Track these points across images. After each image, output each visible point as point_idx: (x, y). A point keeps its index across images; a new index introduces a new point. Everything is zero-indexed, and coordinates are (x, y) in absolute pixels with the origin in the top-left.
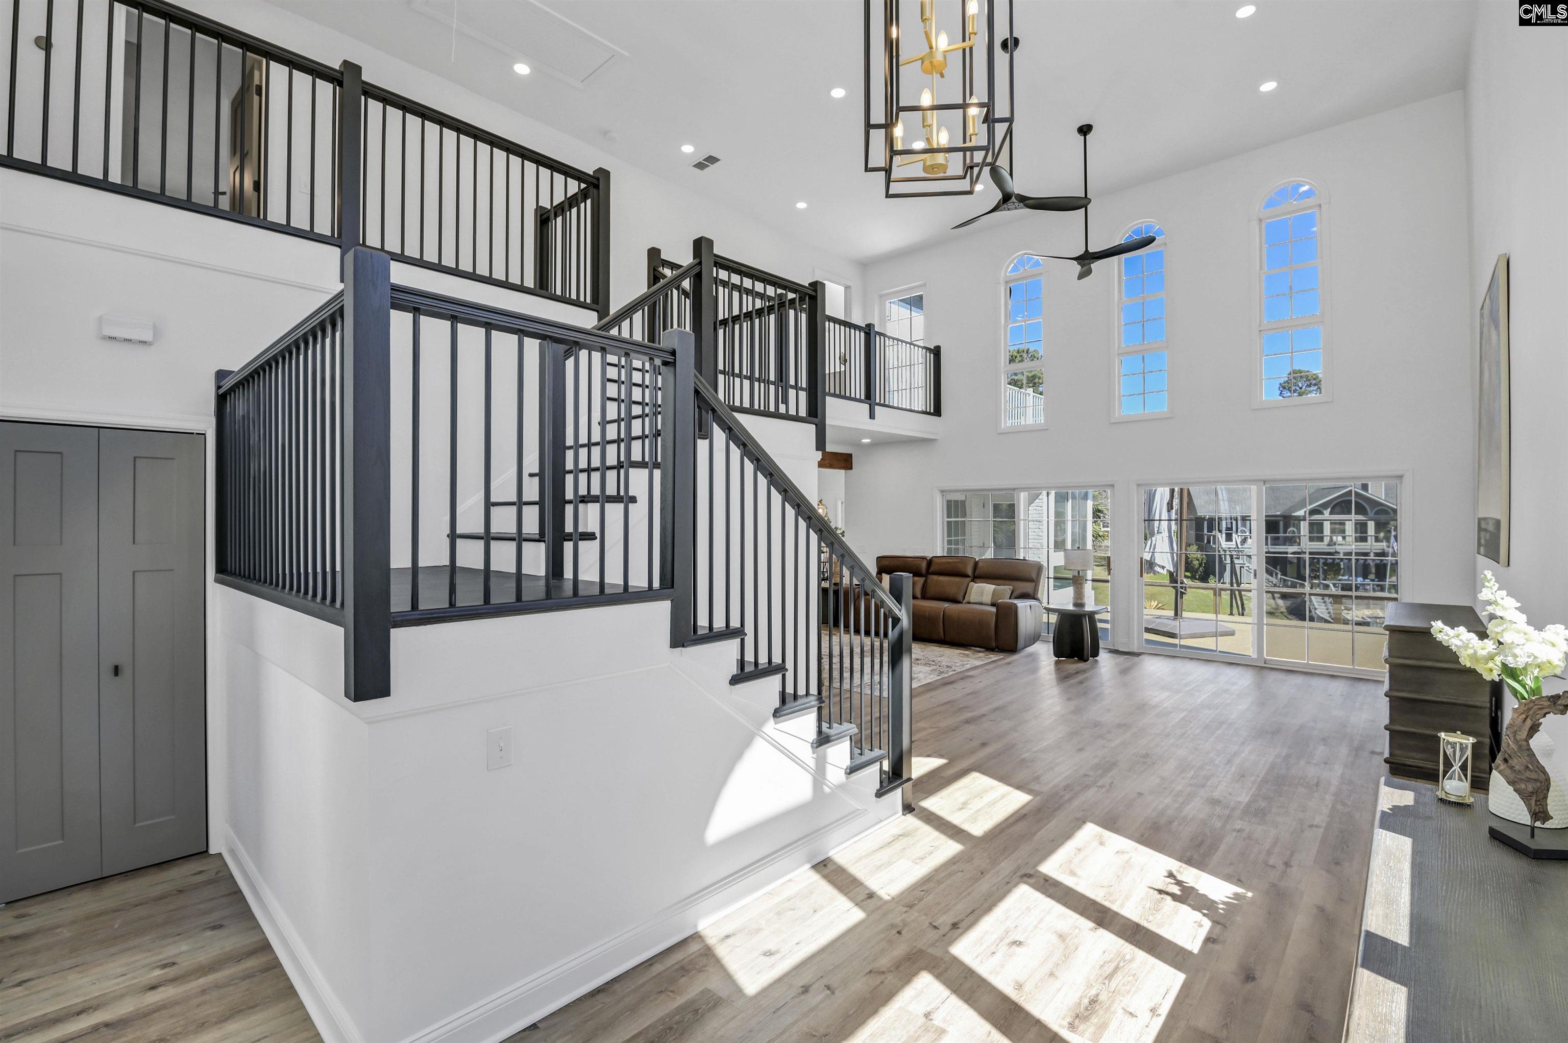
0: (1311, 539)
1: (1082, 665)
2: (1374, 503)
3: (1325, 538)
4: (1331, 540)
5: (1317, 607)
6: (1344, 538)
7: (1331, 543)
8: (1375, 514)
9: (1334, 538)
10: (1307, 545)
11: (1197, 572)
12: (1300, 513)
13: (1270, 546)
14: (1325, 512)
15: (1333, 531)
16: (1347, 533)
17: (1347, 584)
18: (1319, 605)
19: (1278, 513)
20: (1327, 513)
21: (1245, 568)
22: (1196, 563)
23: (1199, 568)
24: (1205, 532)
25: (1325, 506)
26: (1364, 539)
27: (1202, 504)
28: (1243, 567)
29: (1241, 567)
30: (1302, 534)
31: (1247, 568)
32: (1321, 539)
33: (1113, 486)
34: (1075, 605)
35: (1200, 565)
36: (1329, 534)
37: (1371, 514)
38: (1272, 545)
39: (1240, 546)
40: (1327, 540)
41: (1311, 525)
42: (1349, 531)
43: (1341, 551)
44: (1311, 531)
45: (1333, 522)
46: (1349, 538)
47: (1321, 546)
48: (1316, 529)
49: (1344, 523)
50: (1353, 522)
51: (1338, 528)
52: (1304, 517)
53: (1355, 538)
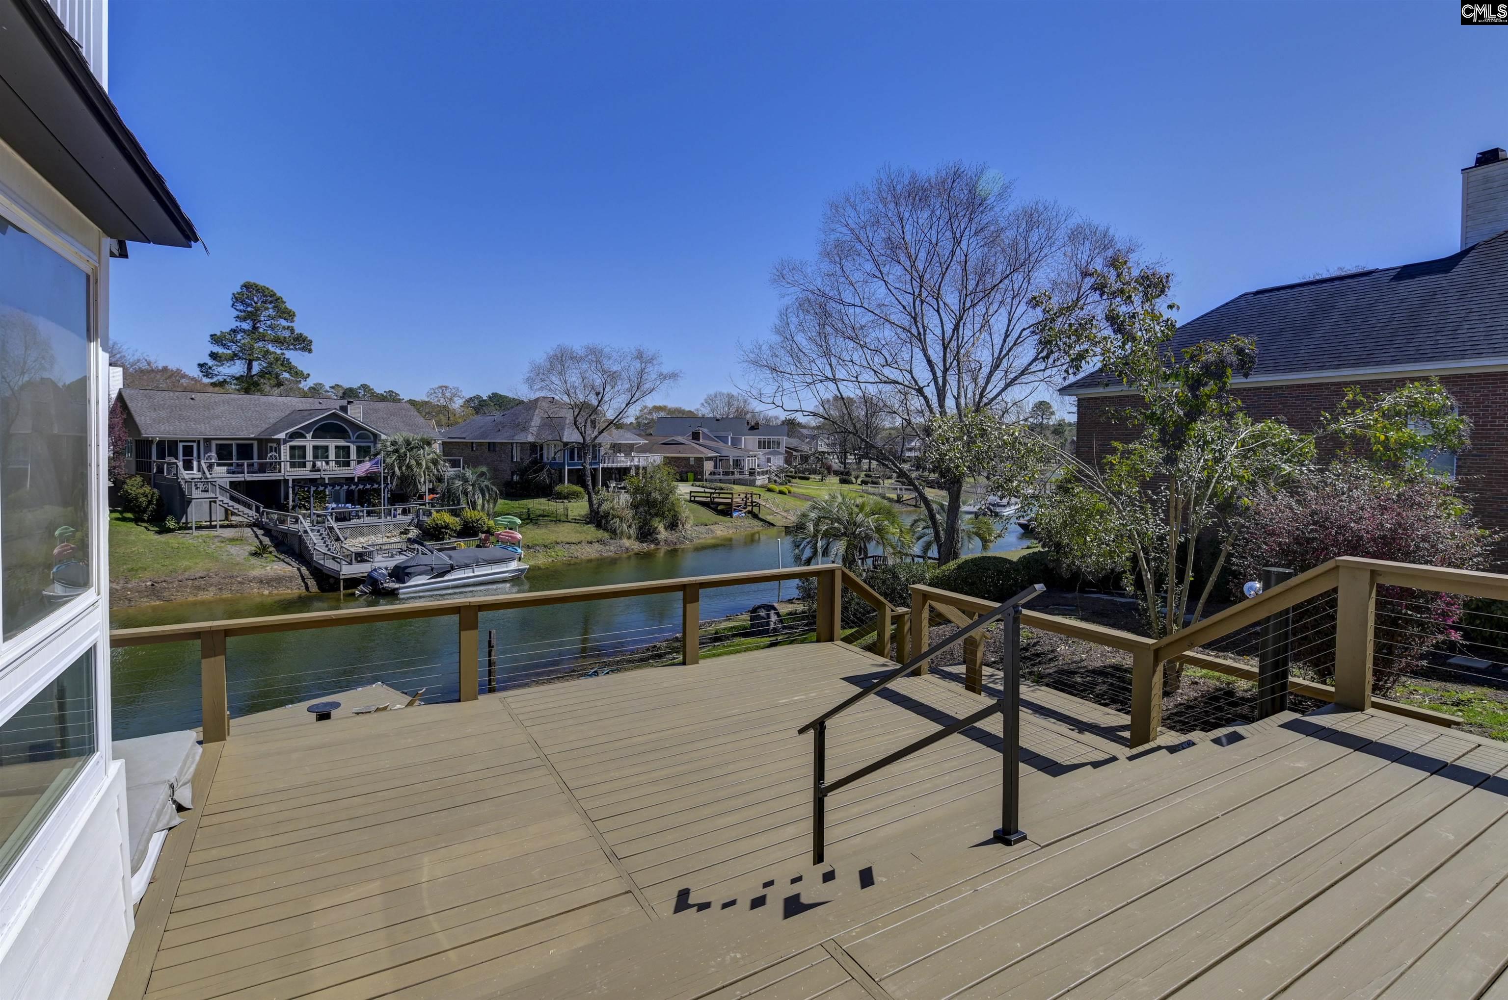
0: (293, 465)
2: (356, 427)
3: (307, 463)
4: (314, 465)
5: (316, 541)
6: (327, 463)
7: (314, 469)
8: (356, 438)
9: (319, 464)
10: (287, 472)
11: (145, 511)
12: (282, 436)
13: (246, 475)
14: (307, 435)
15: (315, 456)
16: (330, 459)
17: (340, 513)
18: (317, 539)
19: (252, 436)
20: (309, 436)
21: (218, 503)
22: (143, 500)
23: (147, 507)
24: (154, 458)
25: (307, 428)
26: (347, 464)
27: (148, 422)
28: (215, 502)
29: (210, 502)
30: (282, 459)
31: (221, 503)
32: (304, 465)
35: (150, 502)
36: (312, 459)
37: (353, 439)
38: (248, 473)
39: (209, 476)
40: (309, 465)
41: (291, 447)
42: (332, 455)
43: (326, 477)
44: (292, 456)
45: (315, 448)
46: (332, 464)
47: (304, 473)
48: (298, 454)
49: (326, 448)
50: (336, 447)
51: (321, 452)
52: (285, 441)
53: (337, 462)
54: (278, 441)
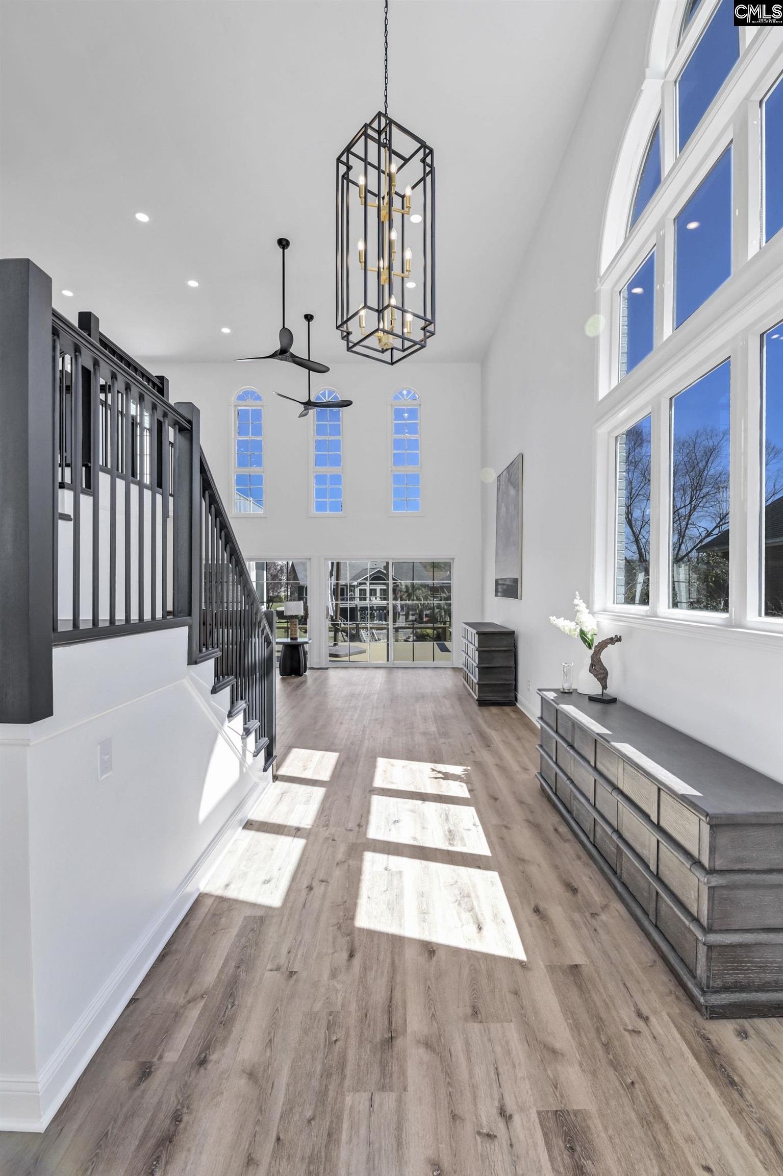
0: (361, 600)
1: (299, 679)
6: (376, 598)
7: (370, 601)
9: (372, 598)
10: (358, 602)
12: (355, 583)
14: (367, 583)
15: (371, 595)
16: (377, 596)
19: (344, 583)
25: (368, 579)
30: (355, 596)
32: (365, 599)
33: (310, 559)
34: (292, 639)
36: (369, 596)
40: (368, 599)
41: (360, 590)
42: (378, 594)
43: (375, 606)
44: (360, 594)
45: (371, 590)
46: (378, 599)
47: (366, 603)
48: (363, 592)
49: (375, 590)
50: (381, 589)
51: (373, 592)
52: (357, 587)
53: (381, 598)
54: (354, 586)
